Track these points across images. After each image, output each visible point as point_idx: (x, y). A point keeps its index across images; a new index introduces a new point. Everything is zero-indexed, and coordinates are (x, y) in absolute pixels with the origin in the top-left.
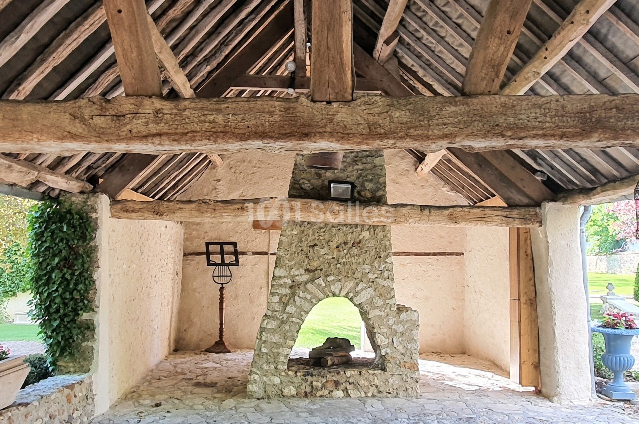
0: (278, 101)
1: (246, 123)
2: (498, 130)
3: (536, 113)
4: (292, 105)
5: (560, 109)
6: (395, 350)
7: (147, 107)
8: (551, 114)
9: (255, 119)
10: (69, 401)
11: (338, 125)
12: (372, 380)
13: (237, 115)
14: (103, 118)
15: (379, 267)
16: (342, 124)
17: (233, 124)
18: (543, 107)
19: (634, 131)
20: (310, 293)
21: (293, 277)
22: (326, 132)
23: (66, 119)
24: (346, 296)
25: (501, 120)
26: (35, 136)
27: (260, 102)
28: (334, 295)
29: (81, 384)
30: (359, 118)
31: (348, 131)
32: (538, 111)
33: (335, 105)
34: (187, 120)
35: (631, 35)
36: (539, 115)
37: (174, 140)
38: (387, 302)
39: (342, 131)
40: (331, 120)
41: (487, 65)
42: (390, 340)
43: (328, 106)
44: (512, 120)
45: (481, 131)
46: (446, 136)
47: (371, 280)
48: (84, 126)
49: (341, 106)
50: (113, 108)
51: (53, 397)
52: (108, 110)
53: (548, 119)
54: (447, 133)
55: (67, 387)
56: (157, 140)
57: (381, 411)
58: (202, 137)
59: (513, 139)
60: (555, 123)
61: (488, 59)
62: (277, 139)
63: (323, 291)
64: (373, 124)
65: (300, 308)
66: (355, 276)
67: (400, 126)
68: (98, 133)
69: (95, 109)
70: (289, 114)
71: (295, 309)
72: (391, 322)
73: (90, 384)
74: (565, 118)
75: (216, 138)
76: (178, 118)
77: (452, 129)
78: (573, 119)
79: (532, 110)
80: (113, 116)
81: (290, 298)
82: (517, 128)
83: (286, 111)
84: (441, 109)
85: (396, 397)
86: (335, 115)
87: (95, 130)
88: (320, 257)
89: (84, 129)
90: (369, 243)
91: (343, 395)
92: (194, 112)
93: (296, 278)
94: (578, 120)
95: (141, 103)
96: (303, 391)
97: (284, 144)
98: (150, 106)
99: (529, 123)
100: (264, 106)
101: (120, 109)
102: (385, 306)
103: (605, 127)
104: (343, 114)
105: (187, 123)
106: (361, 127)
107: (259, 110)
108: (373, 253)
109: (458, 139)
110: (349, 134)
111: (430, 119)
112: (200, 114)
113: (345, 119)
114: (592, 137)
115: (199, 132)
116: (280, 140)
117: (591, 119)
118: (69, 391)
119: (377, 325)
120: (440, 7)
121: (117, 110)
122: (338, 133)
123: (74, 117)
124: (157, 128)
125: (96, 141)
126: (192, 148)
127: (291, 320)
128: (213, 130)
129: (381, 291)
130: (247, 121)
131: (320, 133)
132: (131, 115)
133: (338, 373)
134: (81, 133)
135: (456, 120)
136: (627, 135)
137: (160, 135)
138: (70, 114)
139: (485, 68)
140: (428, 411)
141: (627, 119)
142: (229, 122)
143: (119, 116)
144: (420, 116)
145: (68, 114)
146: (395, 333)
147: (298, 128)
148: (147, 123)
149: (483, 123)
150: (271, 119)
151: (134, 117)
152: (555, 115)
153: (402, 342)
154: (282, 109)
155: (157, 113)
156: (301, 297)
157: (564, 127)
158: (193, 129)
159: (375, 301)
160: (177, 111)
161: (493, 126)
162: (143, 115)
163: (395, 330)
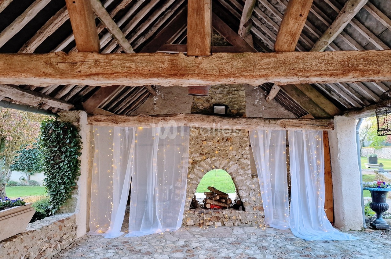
0: (167, 56)
1: (148, 68)
2: (294, 72)
3: (316, 62)
4: (175, 58)
5: (330, 59)
6: (250, 199)
7: (91, 58)
8: (325, 63)
9: (154, 66)
10: (61, 229)
11: (201, 70)
12: (237, 216)
13: (143, 63)
14: (64, 64)
15: (241, 152)
16: (204, 69)
17: (141, 69)
18: (321, 58)
19: (373, 72)
20: (203, 167)
21: (194, 157)
22: (194, 74)
23: (41, 65)
24: (223, 169)
25: (296, 66)
26: (23, 74)
27: (157, 56)
28: (216, 168)
29: (68, 220)
30: (214, 66)
31: (208, 73)
32: (317, 60)
33: (200, 58)
34: (114, 66)
35: (380, 19)
36: (318, 63)
37: (106, 77)
38: (246, 172)
39: (203, 73)
40: (198, 67)
41: (288, 34)
42: (248, 194)
43: (196, 59)
44: (302, 66)
45: (284, 73)
46: (263, 76)
47: (237, 160)
48: (52, 69)
49: (203, 59)
50: (70, 59)
51: (50, 227)
52: (67, 60)
53: (323, 65)
54: (264, 74)
55: (59, 221)
56: (96, 77)
57: (242, 234)
58: (122, 76)
59: (303, 77)
60: (327, 67)
61: (289, 31)
62: (167, 77)
63: (210, 166)
64: (222, 69)
65: (197, 175)
66: (228, 157)
67: (237, 70)
68: (61, 73)
69: (59, 59)
70: (173, 63)
71: (194, 176)
72: (248, 183)
73: (75, 220)
74: (333, 65)
75: (130, 77)
76: (109, 65)
77: (267, 72)
78: (337, 65)
79: (314, 61)
80: (70, 63)
81: (191, 170)
82: (305, 71)
83: (171, 62)
84: (261, 60)
85: (251, 226)
86: (200, 64)
87: (59, 71)
88: (208, 147)
89: (52, 71)
90: (236, 139)
91: (221, 225)
92: (118, 61)
93: (195, 158)
94: (341, 66)
95: (87, 56)
96: (198, 223)
97: (171, 80)
98: (92, 57)
99: (312, 68)
100: (159, 58)
101: (74, 59)
102: (244, 174)
103: (356, 70)
104: (205, 63)
105: (113, 68)
106: (215, 70)
107: (156, 60)
108: (238, 144)
109: (270, 78)
110: (208, 75)
111: (255, 66)
112: (121, 63)
113: (205, 66)
114: (349, 75)
115: (120, 73)
116: (168, 78)
117: (348, 65)
118: (61, 223)
119: (240, 185)
120: (274, 5)
121: (73, 60)
122: (201, 74)
123: (47, 63)
124: (96, 70)
125: (59, 78)
126: (117, 82)
127: (192, 182)
128: (129, 72)
129: (243, 166)
130: (149, 67)
131: (191, 74)
132: (81, 63)
133: (218, 212)
134: (51, 73)
135: (269, 66)
136: (370, 74)
137: (97, 74)
138: (44, 62)
139: (286, 36)
140: (268, 234)
141: (370, 65)
142: (138, 67)
143: (74, 63)
144: (248, 64)
145: (43, 62)
146: (251, 189)
147: (179, 72)
148: (90, 67)
149: (285, 68)
150: (163, 66)
151: (82, 64)
152: (327, 64)
153: (254, 195)
154: (170, 60)
155: (96, 62)
156: (197, 169)
157: (333, 70)
158: (117, 71)
159: (239, 172)
160: (108, 61)
161: (291, 70)
162: (87, 63)
163: (250, 188)
